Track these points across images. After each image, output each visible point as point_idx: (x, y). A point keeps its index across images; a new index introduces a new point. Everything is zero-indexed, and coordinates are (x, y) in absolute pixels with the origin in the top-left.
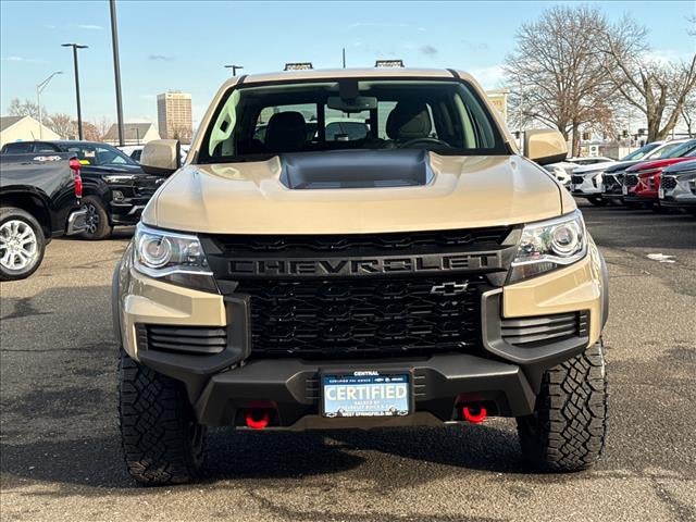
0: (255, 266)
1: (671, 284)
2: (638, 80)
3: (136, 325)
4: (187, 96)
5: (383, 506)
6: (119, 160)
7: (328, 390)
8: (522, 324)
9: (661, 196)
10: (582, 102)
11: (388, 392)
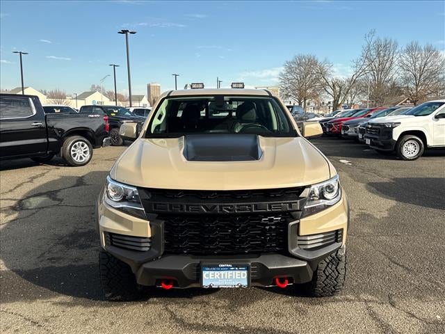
0: (167, 206)
1: (351, 176)
2: (331, 84)
3: (104, 232)
4: (159, 85)
5: (233, 320)
6: (127, 113)
7: (205, 273)
8: (309, 238)
9: (343, 133)
10: (308, 91)
11: (237, 275)
